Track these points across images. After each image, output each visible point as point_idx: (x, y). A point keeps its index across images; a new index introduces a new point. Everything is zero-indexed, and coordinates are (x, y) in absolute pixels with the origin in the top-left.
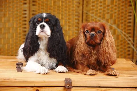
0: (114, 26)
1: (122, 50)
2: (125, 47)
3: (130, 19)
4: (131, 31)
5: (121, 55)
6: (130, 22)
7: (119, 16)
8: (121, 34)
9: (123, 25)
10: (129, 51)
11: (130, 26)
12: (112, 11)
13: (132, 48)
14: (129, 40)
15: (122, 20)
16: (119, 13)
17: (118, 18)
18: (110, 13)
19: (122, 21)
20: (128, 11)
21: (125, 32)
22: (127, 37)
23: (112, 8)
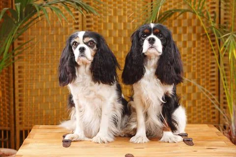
0: (193, 82)
1: (205, 112)
2: (209, 109)
3: (214, 72)
4: (216, 88)
5: (204, 119)
6: (213, 76)
7: (199, 68)
8: (202, 92)
9: (204, 79)
10: (214, 113)
11: (214, 81)
12: (189, 62)
13: (217, 109)
14: (213, 99)
15: (203, 73)
16: (199, 64)
17: (198, 71)
18: (187, 65)
19: (204, 75)
20: (210, 62)
21: (207, 89)
22: (211, 96)
23: (190, 58)
